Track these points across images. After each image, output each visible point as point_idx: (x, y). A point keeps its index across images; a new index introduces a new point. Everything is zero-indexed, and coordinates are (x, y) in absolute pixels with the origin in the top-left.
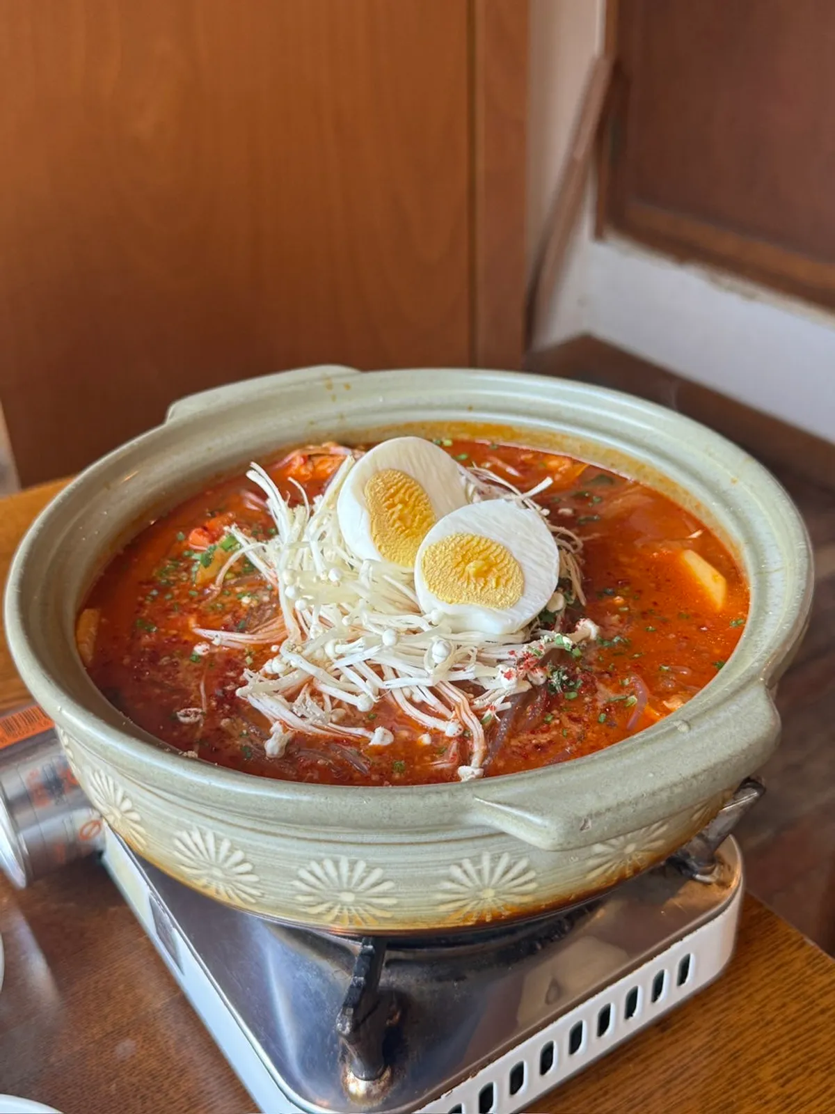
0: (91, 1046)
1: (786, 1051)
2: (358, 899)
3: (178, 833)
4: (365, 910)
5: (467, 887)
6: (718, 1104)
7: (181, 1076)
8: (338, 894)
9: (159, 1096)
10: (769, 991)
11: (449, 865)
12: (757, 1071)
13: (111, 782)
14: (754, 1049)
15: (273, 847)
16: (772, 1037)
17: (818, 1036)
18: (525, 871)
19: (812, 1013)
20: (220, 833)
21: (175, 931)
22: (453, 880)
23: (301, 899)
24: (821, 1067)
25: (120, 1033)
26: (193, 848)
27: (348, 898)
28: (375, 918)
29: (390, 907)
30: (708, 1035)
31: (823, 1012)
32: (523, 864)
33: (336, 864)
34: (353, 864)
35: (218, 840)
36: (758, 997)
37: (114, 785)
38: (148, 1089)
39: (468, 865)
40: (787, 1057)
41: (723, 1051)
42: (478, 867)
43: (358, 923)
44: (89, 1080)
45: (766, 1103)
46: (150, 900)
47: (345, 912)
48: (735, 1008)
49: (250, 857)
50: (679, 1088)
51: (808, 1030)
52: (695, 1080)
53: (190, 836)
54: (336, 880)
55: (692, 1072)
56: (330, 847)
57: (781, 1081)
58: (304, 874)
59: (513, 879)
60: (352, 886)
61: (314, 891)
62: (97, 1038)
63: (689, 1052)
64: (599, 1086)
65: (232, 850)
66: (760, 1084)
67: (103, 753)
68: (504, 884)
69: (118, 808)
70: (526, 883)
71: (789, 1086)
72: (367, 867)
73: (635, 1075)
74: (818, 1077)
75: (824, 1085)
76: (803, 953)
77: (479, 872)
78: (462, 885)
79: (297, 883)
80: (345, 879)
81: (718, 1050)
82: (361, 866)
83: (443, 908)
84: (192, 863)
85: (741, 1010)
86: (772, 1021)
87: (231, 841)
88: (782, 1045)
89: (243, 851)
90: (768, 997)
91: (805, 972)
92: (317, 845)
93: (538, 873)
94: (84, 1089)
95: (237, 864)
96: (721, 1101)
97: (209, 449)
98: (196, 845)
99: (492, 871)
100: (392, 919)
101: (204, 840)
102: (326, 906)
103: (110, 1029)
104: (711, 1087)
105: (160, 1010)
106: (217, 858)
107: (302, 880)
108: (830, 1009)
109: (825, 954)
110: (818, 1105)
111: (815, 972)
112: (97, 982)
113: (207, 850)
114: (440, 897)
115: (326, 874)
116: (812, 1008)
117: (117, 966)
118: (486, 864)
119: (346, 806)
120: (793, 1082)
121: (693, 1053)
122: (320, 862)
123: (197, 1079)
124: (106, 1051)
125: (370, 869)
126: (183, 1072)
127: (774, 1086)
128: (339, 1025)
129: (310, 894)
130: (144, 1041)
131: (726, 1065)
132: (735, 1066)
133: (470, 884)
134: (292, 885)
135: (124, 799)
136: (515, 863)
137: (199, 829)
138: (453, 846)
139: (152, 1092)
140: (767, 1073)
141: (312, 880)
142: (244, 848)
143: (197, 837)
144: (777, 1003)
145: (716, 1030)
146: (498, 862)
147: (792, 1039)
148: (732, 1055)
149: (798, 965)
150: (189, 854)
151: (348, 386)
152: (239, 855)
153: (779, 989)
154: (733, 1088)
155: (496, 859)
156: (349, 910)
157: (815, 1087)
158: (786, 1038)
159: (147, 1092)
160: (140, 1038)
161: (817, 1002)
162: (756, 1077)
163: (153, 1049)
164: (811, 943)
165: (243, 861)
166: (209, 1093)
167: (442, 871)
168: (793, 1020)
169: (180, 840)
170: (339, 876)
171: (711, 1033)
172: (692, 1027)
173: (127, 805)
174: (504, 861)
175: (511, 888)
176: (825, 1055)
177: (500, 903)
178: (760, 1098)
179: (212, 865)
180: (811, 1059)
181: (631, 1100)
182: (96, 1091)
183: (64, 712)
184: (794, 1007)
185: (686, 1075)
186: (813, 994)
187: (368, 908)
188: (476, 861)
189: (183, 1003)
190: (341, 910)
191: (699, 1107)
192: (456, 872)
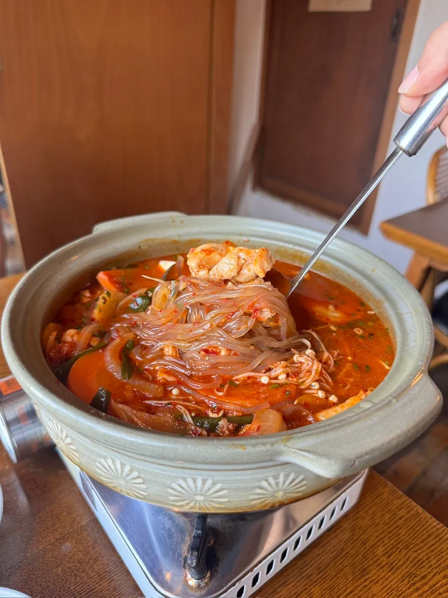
0: (49, 546)
1: (387, 540)
2: (206, 499)
3: (98, 459)
4: (209, 504)
5: (269, 491)
6: (360, 569)
7: (95, 562)
8: (194, 496)
9: (82, 575)
10: (375, 508)
11: (260, 481)
12: (375, 550)
13: (59, 426)
14: (372, 539)
15: (156, 471)
16: (380, 532)
17: (400, 531)
18: (301, 481)
19: (396, 519)
20: (124, 461)
21: (93, 491)
22: (262, 488)
23: (172, 498)
24: (404, 547)
25: (64, 539)
26: (108, 468)
27: (200, 498)
28: (214, 508)
29: (224, 502)
30: (350, 532)
31: (400, 518)
32: (301, 477)
33: (195, 481)
34: (204, 481)
35: (123, 465)
36: (371, 512)
37: (61, 429)
38: (78, 571)
39: (271, 480)
40: (388, 543)
41: (359, 540)
42: (277, 481)
43: (204, 510)
44: (47, 567)
45: (382, 567)
46: (80, 474)
47: (197, 505)
48: (361, 517)
49: (142, 475)
50: (340, 562)
51: (395, 529)
52: (348, 557)
53: (106, 461)
54: (194, 489)
55: (346, 551)
56: (192, 472)
57: (387, 555)
58: (174, 486)
59: (295, 485)
60: (203, 492)
61: (180, 494)
62: (52, 541)
63: (343, 541)
64: (303, 561)
65: (131, 471)
66: (378, 557)
67: (54, 413)
68: (289, 489)
69: (63, 441)
70: (301, 487)
71: (391, 558)
72: (213, 482)
73: (319, 555)
74: (404, 553)
75: (407, 557)
76: (387, 489)
77: (277, 484)
78: (267, 490)
79: (170, 491)
80: (199, 488)
81: (356, 540)
82: (210, 482)
83: (254, 502)
84: (107, 476)
85: (364, 518)
86: (379, 524)
87: (131, 467)
88: (385, 537)
89: (138, 472)
90: (375, 511)
91: (389, 499)
92: (185, 471)
93: (308, 481)
94: (44, 572)
95: (134, 479)
96: (361, 568)
97: (114, 248)
98: (109, 466)
99: (284, 482)
100: (224, 508)
101: (114, 464)
102: (186, 502)
103: (58, 537)
104: (356, 560)
105: (84, 526)
106: (122, 474)
107: (173, 489)
108: (403, 517)
109: (397, 489)
110: (406, 568)
111: (394, 498)
112: (52, 511)
113: (116, 470)
114: (253, 497)
115: (188, 486)
116: (395, 517)
117: (62, 502)
118: (281, 479)
119: (207, 452)
120: (393, 556)
121: (345, 542)
122: (185, 479)
123: (103, 564)
124: (56, 549)
125: (214, 484)
126: (96, 559)
127: (384, 558)
128: (189, 561)
129: (177, 496)
130: (76, 543)
131: (361, 548)
132: (365, 548)
133: (270, 489)
134: (167, 491)
135: (67, 437)
136: (297, 478)
137: (112, 459)
138: (263, 470)
139: (80, 572)
140: (380, 550)
141: (180, 489)
142: (138, 470)
143: (110, 462)
144: (379, 514)
145: (354, 529)
146: (288, 478)
147: (390, 533)
148: (363, 542)
149: (386, 495)
150: (105, 471)
151: (182, 222)
152: (135, 474)
153: (379, 507)
154: (366, 560)
155: (287, 476)
156: (200, 504)
157: (403, 558)
158: (386, 533)
159: (77, 573)
160: (74, 541)
161: (397, 513)
162: (375, 554)
163: (80, 547)
164: (390, 484)
165: (138, 477)
166: (109, 572)
167: (257, 484)
168: (388, 523)
169: (100, 463)
170: (196, 487)
171: (352, 531)
172: (342, 528)
173: (69, 440)
174: (292, 476)
175: (293, 490)
176: (405, 541)
177: (285, 498)
178: (379, 565)
179: (118, 478)
180: (399, 543)
181: (319, 568)
182: (50, 573)
183: (31, 388)
184: (387, 516)
185: (343, 553)
186: (395, 510)
187: (211, 503)
188: (276, 478)
189: (95, 521)
190: (195, 504)
191: (351, 571)
192: (264, 484)
